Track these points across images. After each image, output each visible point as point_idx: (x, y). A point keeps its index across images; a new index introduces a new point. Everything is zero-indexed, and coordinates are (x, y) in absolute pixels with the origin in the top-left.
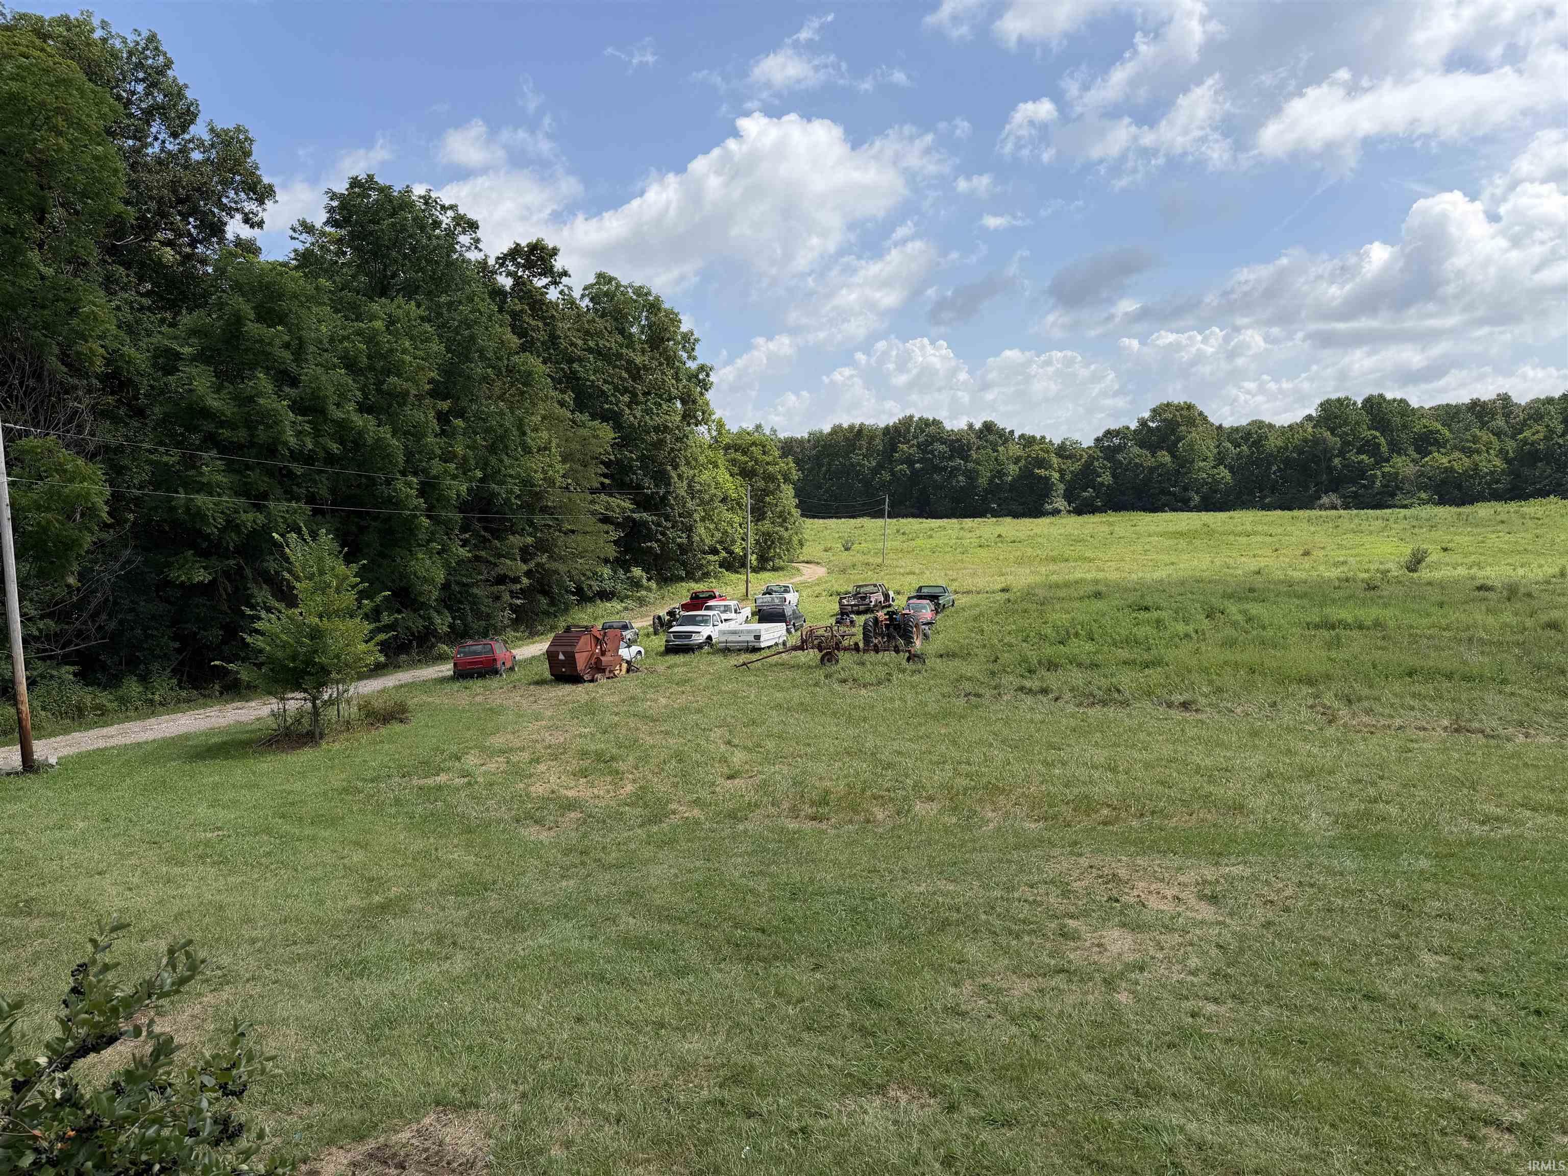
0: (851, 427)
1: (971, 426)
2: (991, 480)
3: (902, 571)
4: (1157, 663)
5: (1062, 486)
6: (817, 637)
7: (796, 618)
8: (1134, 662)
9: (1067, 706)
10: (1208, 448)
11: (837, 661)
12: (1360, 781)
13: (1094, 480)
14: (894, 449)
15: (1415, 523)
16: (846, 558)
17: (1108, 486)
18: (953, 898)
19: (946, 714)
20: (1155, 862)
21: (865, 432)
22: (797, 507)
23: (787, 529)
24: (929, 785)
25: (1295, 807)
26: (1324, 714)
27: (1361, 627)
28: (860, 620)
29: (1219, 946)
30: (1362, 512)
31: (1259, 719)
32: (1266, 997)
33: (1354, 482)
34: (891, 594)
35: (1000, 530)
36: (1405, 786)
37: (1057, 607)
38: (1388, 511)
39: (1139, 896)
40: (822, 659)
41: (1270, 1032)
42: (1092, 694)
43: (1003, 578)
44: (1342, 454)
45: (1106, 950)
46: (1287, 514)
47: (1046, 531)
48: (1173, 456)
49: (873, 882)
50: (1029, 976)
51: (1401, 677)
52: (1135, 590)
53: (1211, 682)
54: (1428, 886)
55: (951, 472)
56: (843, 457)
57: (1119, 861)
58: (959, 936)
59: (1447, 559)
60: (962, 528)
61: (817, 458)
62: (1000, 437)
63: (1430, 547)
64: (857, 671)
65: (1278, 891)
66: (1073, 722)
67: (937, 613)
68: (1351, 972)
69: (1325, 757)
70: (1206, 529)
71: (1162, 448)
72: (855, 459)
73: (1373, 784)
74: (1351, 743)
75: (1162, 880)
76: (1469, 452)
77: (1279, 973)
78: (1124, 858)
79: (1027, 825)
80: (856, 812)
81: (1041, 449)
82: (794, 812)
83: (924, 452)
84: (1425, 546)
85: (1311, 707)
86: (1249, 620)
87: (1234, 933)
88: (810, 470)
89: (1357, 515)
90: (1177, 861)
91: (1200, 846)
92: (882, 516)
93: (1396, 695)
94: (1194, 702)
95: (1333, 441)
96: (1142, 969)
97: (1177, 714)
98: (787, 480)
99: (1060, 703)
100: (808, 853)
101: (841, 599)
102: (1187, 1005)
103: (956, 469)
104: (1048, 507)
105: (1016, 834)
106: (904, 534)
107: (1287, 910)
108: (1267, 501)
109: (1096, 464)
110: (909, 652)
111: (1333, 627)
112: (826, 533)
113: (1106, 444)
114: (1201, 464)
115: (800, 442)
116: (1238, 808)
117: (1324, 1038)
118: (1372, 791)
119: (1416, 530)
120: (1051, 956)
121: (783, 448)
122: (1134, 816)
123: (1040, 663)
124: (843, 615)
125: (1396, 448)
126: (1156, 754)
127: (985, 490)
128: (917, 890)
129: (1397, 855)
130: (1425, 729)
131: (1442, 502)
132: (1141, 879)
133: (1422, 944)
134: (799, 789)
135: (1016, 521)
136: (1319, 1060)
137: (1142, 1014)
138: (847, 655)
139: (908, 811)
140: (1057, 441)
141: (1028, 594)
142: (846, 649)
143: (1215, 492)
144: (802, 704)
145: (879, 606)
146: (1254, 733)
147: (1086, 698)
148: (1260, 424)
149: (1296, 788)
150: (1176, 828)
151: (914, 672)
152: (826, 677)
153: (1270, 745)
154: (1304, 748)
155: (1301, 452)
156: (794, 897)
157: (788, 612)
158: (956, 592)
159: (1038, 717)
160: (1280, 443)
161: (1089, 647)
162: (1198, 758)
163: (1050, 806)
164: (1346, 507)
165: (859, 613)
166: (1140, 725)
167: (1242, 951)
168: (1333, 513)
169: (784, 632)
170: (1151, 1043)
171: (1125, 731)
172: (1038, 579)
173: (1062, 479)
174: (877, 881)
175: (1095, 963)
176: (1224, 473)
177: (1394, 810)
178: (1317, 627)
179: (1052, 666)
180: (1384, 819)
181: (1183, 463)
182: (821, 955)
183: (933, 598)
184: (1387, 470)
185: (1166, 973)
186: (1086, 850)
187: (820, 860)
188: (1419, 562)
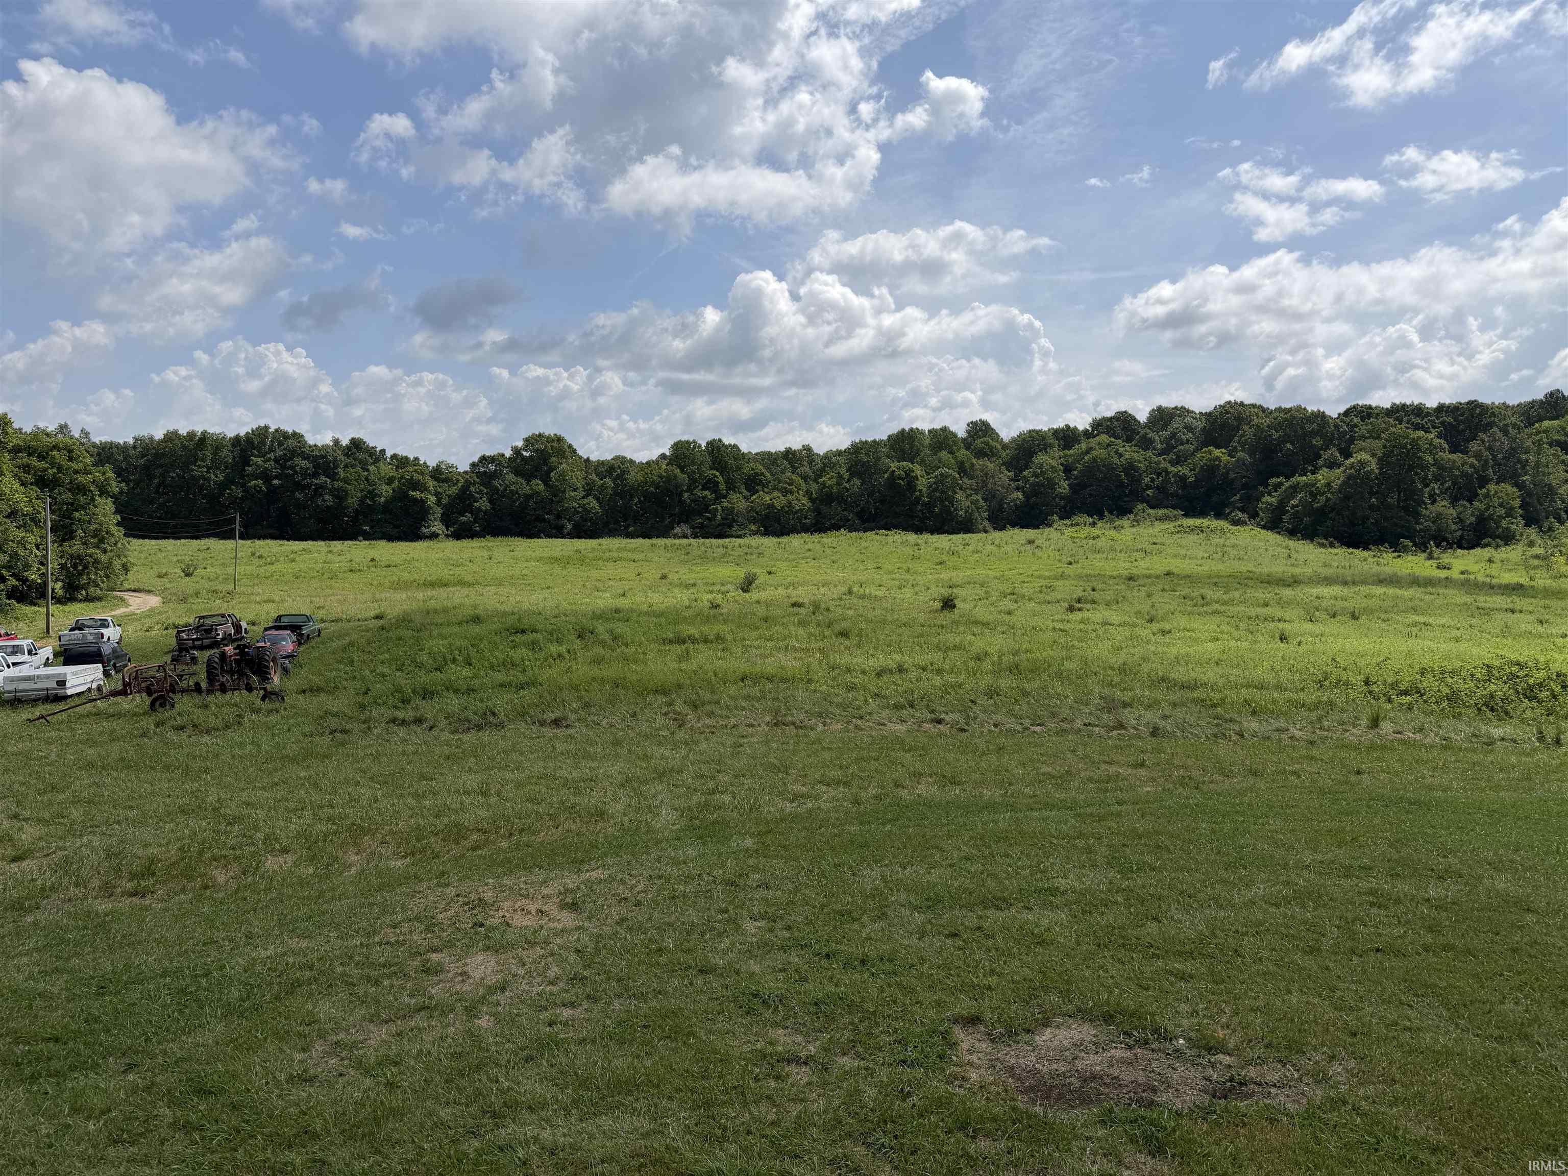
0: (191, 435)
1: (336, 442)
2: (362, 501)
3: (258, 599)
4: (532, 683)
5: (439, 511)
6: (145, 679)
7: (117, 657)
8: (510, 684)
9: (442, 734)
10: (577, 478)
11: (173, 706)
12: (702, 776)
13: (471, 505)
14: (247, 462)
15: (747, 550)
16: (188, 585)
17: (485, 512)
18: (305, 956)
19: (308, 755)
20: (521, 880)
21: (209, 442)
22: (119, 524)
23: (105, 551)
24: (283, 835)
25: (649, 807)
26: (675, 720)
27: (706, 641)
28: (203, 656)
29: (578, 951)
30: (707, 541)
31: (622, 730)
32: (617, 991)
33: (700, 514)
34: (244, 624)
35: (372, 553)
36: (736, 777)
37: (435, 633)
38: (727, 540)
39: (504, 916)
40: (152, 704)
41: (619, 1024)
42: (467, 720)
43: (376, 605)
44: (689, 490)
45: (469, 977)
46: (647, 542)
47: (423, 555)
48: (546, 484)
49: (208, 956)
50: (387, 1022)
51: (735, 683)
52: (513, 614)
53: (580, 698)
54: (751, 861)
55: (316, 490)
56: (181, 468)
57: (486, 884)
58: (311, 995)
59: (771, 582)
60: (330, 552)
61: (147, 467)
62: (371, 456)
63: (757, 570)
64: (199, 715)
65: (632, 887)
66: (447, 750)
67: (300, 644)
68: (689, 951)
69: (674, 758)
70: (578, 555)
71: (536, 477)
72: (196, 471)
73: (713, 778)
74: (696, 743)
75: (527, 896)
76: (785, 492)
77: (629, 966)
78: (491, 881)
79: (392, 863)
80: (190, 878)
81: (415, 471)
82: (107, 891)
83: (283, 467)
84: (755, 570)
85: (666, 714)
86: (615, 639)
87: (591, 936)
88: (137, 483)
89: (703, 544)
90: (541, 875)
91: (563, 856)
92: (232, 537)
93: (731, 697)
94: (565, 718)
95: (683, 477)
96: (503, 989)
97: (548, 732)
98: (103, 492)
99: (434, 732)
100: (124, 936)
101: (179, 632)
102: (545, 1016)
103: (321, 487)
104: (424, 530)
105: (380, 874)
106: (260, 557)
107: (638, 904)
108: (631, 529)
109: (472, 489)
110: (265, 689)
111: (684, 642)
112: (161, 555)
113: (482, 470)
114: (573, 494)
115: (124, 449)
116: (600, 814)
117: (665, 1017)
118: (711, 785)
119: (749, 557)
120: (412, 996)
121: (99, 454)
122: (503, 837)
123: (414, 692)
124: (182, 651)
125: (731, 486)
126: (527, 773)
127: (357, 512)
128: (264, 954)
129: (728, 839)
130: (752, 726)
131: (767, 533)
132: (506, 899)
133: (745, 913)
134: (115, 861)
135: (391, 544)
136: (659, 1041)
137: (502, 1035)
138: (186, 698)
139: (257, 868)
140: (432, 463)
141: (404, 620)
142: (183, 691)
143: (586, 520)
144: (122, 759)
145: (228, 639)
146: (617, 743)
147: (461, 724)
148: (621, 460)
149: (649, 789)
150: (542, 843)
151: (270, 712)
152: (157, 725)
153: (630, 752)
154: (657, 751)
155: (657, 487)
156: (101, 991)
157: (106, 650)
158: (323, 621)
159: (410, 748)
160: (640, 478)
161: (466, 672)
162: (568, 771)
163: (418, 840)
164: (695, 536)
165: (202, 648)
166: (514, 746)
167: (597, 951)
168: (684, 541)
169: (100, 675)
170: (509, 1061)
171: (499, 753)
172: (414, 606)
173: (439, 502)
174: (214, 953)
175: (457, 993)
176: (592, 503)
177: (727, 798)
178: (671, 642)
179: (427, 694)
180: (720, 808)
181: (556, 493)
182: (136, 1052)
183: (295, 628)
184: (725, 504)
185: (527, 988)
186: (454, 879)
187: (139, 942)
188: (750, 583)
